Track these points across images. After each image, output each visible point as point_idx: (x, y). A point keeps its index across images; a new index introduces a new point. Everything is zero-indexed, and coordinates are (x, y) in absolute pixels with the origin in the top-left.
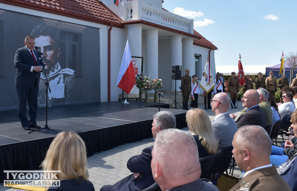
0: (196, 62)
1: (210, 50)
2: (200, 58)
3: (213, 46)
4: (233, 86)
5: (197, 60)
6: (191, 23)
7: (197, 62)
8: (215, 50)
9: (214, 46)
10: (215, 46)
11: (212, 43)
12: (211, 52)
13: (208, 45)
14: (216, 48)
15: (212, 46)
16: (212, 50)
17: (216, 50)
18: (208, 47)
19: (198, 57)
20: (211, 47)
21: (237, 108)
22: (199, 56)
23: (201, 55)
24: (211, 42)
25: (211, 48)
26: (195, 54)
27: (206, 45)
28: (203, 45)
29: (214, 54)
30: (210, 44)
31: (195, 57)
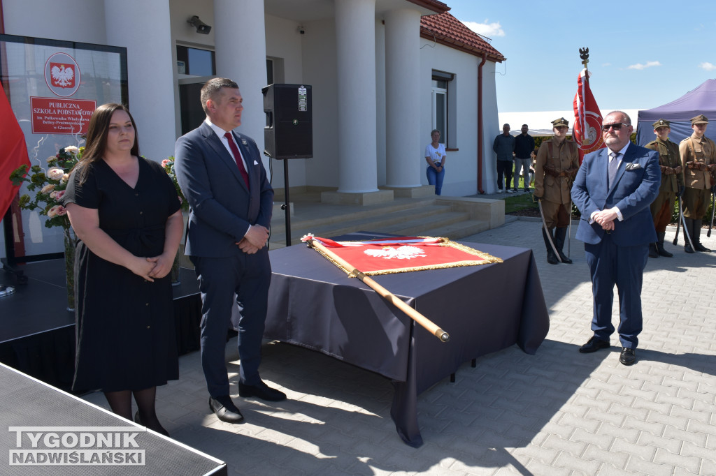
0: (440, 97)
1: (481, 60)
2: (450, 84)
3: (491, 51)
4: (555, 175)
5: (443, 91)
7: (443, 95)
8: (497, 63)
9: (493, 49)
10: (496, 51)
12: (484, 67)
13: (477, 46)
14: (499, 58)
15: (488, 50)
16: (487, 63)
17: (500, 61)
18: (475, 50)
19: (444, 79)
20: (483, 52)
21: (570, 262)
22: (449, 77)
23: (453, 76)
25: (486, 54)
26: (433, 70)
27: (469, 44)
28: (461, 45)
29: (494, 72)
30: (482, 43)
31: (435, 82)
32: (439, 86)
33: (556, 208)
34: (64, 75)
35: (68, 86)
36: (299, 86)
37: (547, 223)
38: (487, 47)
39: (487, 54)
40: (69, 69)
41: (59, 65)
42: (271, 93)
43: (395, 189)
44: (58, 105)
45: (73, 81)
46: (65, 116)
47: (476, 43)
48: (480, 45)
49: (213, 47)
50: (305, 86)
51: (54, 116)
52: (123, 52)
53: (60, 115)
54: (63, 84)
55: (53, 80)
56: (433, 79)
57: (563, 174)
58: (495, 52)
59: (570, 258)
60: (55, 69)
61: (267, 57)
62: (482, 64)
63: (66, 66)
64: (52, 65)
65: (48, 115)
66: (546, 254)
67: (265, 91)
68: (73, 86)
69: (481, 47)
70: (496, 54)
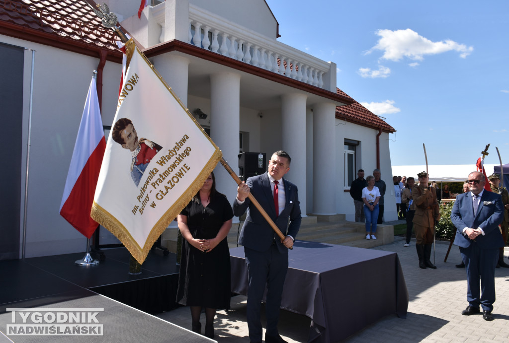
0: (350, 156)
1: (378, 132)
2: (357, 148)
3: (386, 126)
5: (352, 152)
6: (330, 69)
7: (352, 155)
8: (390, 134)
10: (389, 126)
11: (384, 120)
12: (380, 137)
13: (375, 123)
14: (392, 130)
15: (383, 125)
16: (383, 134)
17: (392, 132)
18: (374, 126)
19: (352, 145)
20: (380, 127)
21: (435, 268)
22: (356, 143)
23: (359, 143)
24: (382, 119)
26: (345, 139)
27: (370, 121)
28: (364, 122)
29: (388, 140)
30: (379, 121)
31: (347, 146)
32: (349, 149)
33: (425, 230)
36: (259, 154)
38: (382, 123)
39: (382, 128)
42: (243, 158)
43: (318, 216)
47: (375, 121)
48: (377, 122)
50: (262, 154)
56: (345, 144)
57: (429, 208)
58: (388, 127)
59: (435, 265)
61: (240, 132)
62: (379, 134)
67: (239, 156)
69: (378, 124)
70: (389, 128)
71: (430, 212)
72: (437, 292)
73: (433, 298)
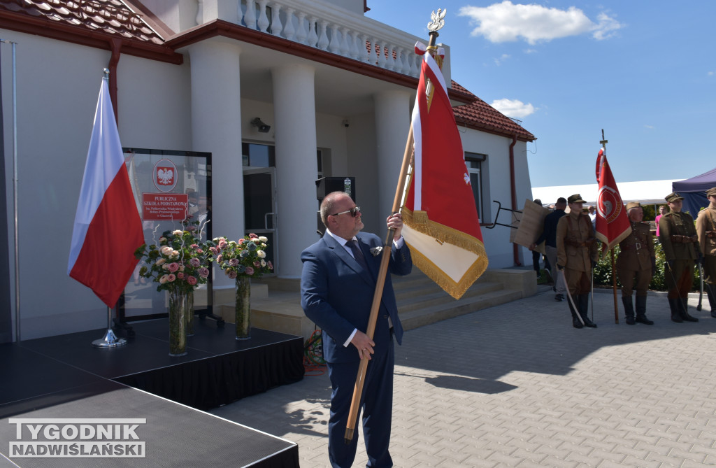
0: (473, 176)
1: (512, 141)
2: (483, 164)
3: (522, 132)
4: (576, 246)
5: (476, 171)
7: (477, 174)
8: (528, 143)
9: (524, 130)
10: (527, 131)
11: (519, 123)
12: (515, 148)
13: (507, 128)
14: (529, 138)
15: (518, 131)
16: (518, 143)
17: (531, 141)
18: (505, 132)
19: (476, 160)
20: (513, 134)
21: (595, 326)
22: (481, 157)
23: (485, 157)
24: (516, 122)
25: (515, 135)
26: (466, 153)
27: (499, 126)
28: (492, 128)
29: (525, 151)
30: (512, 126)
31: (469, 163)
32: (472, 167)
33: (579, 275)
34: (166, 176)
35: (169, 184)
36: (345, 178)
37: (570, 290)
38: (517, 129)
39: (517, 135)
40: (170, 171)
41: (163, 169)
42: (323, 185)
44: (161, 199)
45: (172, 180)
46: (166, 207)
47: (507, 126)
48: (510, 127)
49: (274, 143)
50: (350, 178)
51: (158, 207)
52: (208, 156)
53: (162, 206)
54: (165, 182)
55: (159, 180)
56: (466, 160)
57: (583, 245)
58: (525, 133)
59: (594, 323)
60: (161, 171)
61: (317, 148)
62: (513, 144)
63: (168, 169)
64: (158, 168)
65: (154, 206)
66: (571, 319)
67: (318, 183)
68: (172, 184)
69: (511, 129)
70: (526, 135)
71: (585, 250)
72: (597, 360)
73: (592, 367)
